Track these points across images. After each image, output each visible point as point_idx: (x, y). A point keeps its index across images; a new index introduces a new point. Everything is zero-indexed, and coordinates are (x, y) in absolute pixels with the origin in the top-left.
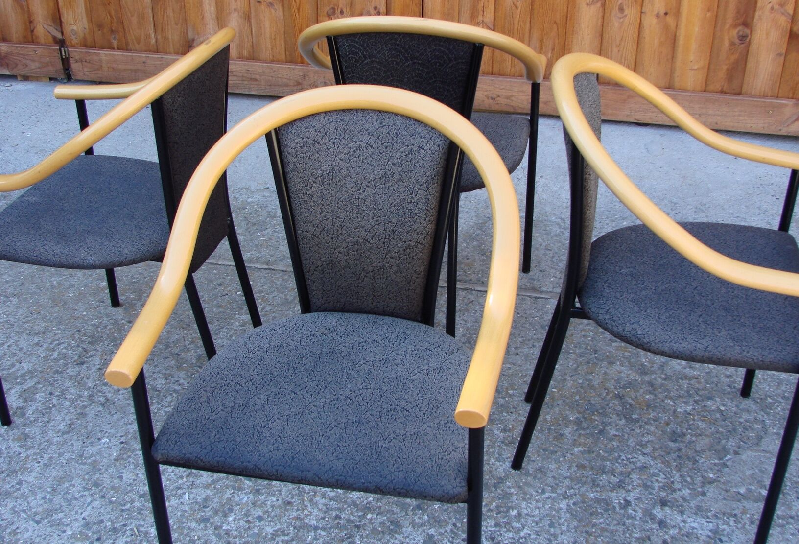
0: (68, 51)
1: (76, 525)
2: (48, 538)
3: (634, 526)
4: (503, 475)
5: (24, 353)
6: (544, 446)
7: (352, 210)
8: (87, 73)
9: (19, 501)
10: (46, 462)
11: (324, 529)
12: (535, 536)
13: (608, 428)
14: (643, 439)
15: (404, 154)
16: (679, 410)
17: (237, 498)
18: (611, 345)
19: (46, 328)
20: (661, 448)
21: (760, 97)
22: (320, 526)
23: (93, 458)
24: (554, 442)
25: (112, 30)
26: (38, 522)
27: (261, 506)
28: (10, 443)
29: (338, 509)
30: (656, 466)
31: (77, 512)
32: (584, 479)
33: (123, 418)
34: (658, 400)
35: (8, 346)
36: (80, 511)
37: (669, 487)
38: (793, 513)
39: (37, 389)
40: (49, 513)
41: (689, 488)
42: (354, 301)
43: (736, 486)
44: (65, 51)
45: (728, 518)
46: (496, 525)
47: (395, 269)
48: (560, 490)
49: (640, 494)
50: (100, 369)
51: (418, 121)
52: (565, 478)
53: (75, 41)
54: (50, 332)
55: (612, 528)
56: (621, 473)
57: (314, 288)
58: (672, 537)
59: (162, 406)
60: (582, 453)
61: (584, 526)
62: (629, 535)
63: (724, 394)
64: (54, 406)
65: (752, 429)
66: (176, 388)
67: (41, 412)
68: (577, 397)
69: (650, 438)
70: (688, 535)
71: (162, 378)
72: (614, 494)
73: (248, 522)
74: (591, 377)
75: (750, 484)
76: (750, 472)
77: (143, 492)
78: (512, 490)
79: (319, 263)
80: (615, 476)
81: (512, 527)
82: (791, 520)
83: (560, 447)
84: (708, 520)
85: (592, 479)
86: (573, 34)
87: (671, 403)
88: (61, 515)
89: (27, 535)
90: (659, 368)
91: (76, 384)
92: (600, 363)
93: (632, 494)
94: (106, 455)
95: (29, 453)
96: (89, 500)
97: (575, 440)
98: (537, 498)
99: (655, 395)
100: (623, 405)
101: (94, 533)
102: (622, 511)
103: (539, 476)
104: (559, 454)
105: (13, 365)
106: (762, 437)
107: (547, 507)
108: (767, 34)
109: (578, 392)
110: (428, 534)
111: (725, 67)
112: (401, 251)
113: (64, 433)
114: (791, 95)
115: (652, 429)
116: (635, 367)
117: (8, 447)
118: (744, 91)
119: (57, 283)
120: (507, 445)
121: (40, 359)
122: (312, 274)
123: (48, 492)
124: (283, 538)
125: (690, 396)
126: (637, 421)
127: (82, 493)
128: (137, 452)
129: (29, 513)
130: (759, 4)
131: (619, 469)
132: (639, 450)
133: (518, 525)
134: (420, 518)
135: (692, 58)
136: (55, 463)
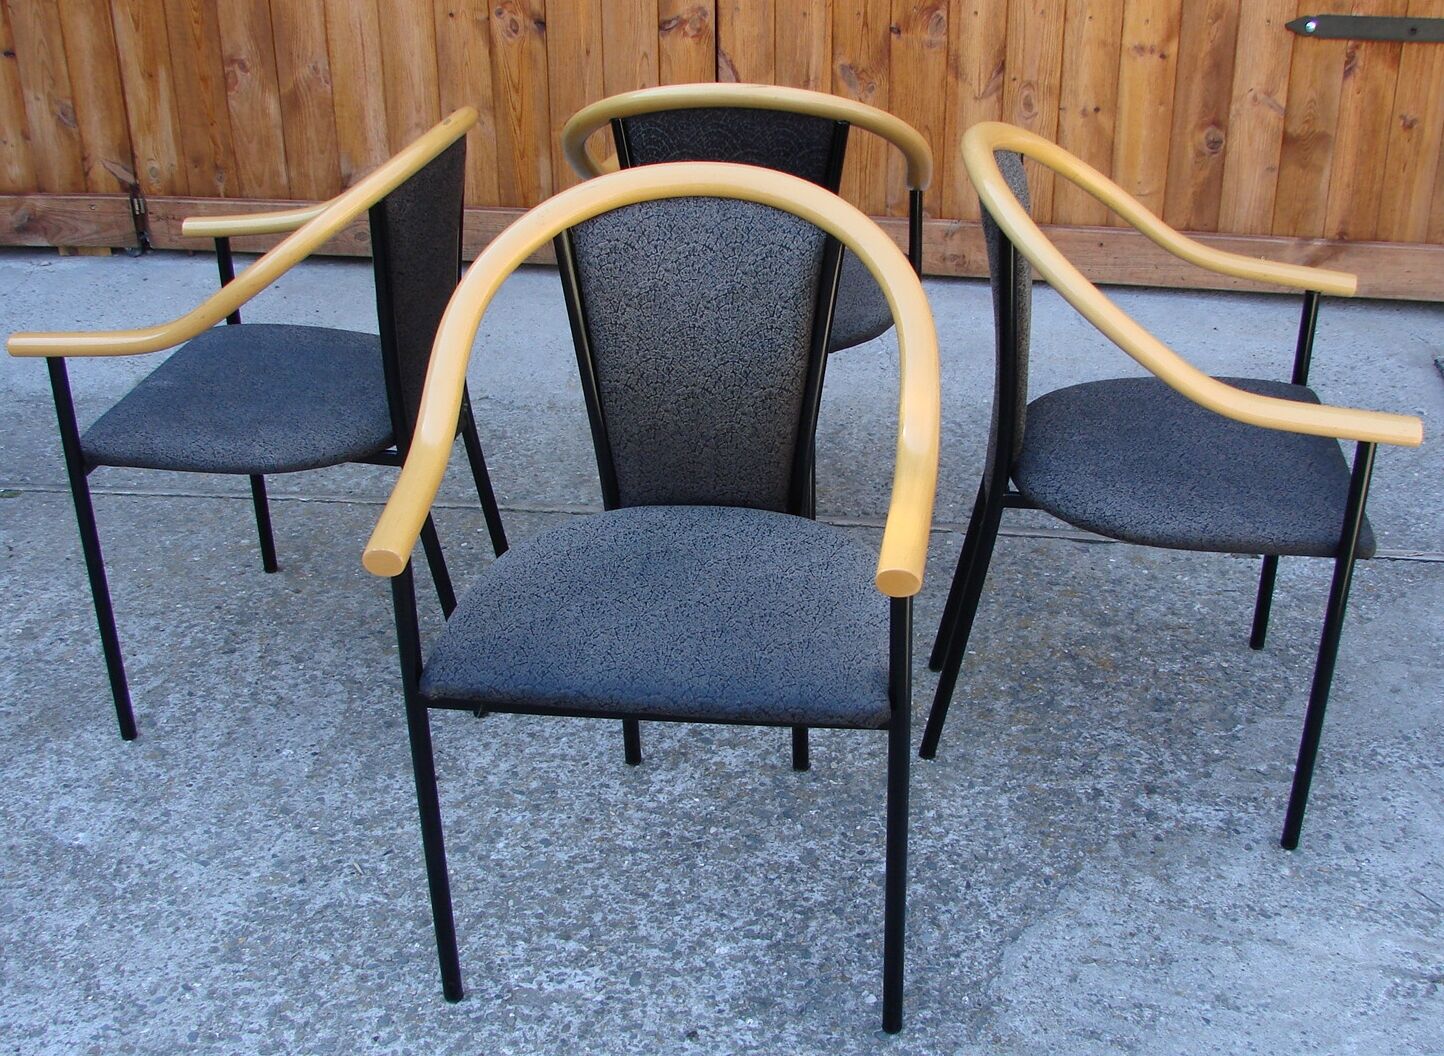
0: (145, 204)
1: (262, 864)
2: (224, 883)
3: (1110, 820)
5: (138, 642)
6: (966, 727)
7: (685, 344)
8: (176, 238)
9: (171, 838)
10: (201, 785)
11: (646, 851)
12: (965, 842)
13: (1057, 698)
14: (1113, 710)
15: (760, 258)
17: (505, 818)
18: (1051, 589)
19: (166, 606)
20: (1140, 720)
21: (1244, 235)
22: (640, 847)
23: (274, 777)
24: (980, 720)
25: (216, 165)
26: (205, 864)
27: (544, 827)
28: (141, 762)
29: (665, 824)
30: (1135, 743)
31: (261, 848)
32: (1030, 766)
33: (309, 721)
34: (1130, 659)
37: (1157, 768)
38: (1336, 792)
39: (167, 689)
40: (219, 851)
41: (1186, 770)
42: (688, 485)
43: (1253, 762)
44: (139, 204)
45: (1245, 804)
47: (748, 431)
48: (997, 781)
49: (1116, 780)
50: (261, 657)
51: (779, 210)
52: (1002, 766)
53: (156, 187)
54: (173, 611)
55: (1078, 825)
56: (1085, 755)
57: (627, 469)
58: (1167, 832)
60: (1024, 732)
61: (1036, 826)
62: (1105, 832)
63: (1226, 646)
64: (199, 710)
65: (1271, 690)
66: (386, 677)
67: (179, 719)
68: (1008, 660)
69: (1122, 708)
70: (1190, 828)
71: (362, 665)
72: (1077, 782)
73: (528, 848)
74: (1025, 633)
75: (1273, 760)
76: (1271, 744)
77: (359, 817)
78: (925, 785)
79: (635, 430)
80: (1075, 759)
81: (930, 833)
82: (1334, 801)
83: (990, 726)
84: (1217, 808)
85: (1042, 764)
86: (955, 146)
87: (1149, 662)
88: (238, 853)
89: (191, 880)
91: (228, 679)
92: (1037, 614)
93: (1103, 781)
94: (294, 772)
95: (172, 773)
96: (278, 831)
97: (1011, 716)
98: (962, 794)
99: (1125, 653)
100: (1079, 667)
101: (293, 874)
102: (1092, 803)
103: (962, 765)
104: (989, 735)
106: (1285, 699)
107: (979, 804)
108: (1251, 138)
109: (1009, 654)
110: (805, 849)
111: (1190, 191)
112: (759, 404)
113: (221, 746)
114: (1291, 232)
115: (1125, 696)
116: (1091, 617)
117: (139, 768)
118: (1221, 226)
119: (171, 544)
121: (164, 648)
122: (625, 448)
123: (212, 824)
124: (586, 865)
125: (1176, 650)
126: (1101, 686)
127: (265, 823)
128: (341, 765)
129: (189, 852)
130: (1235, 93)
131: (1082, 750)
132: (1108, 724)
133: (939, 830)
134: (789, 828)
135: (1140, 178)
136: (215, 786)
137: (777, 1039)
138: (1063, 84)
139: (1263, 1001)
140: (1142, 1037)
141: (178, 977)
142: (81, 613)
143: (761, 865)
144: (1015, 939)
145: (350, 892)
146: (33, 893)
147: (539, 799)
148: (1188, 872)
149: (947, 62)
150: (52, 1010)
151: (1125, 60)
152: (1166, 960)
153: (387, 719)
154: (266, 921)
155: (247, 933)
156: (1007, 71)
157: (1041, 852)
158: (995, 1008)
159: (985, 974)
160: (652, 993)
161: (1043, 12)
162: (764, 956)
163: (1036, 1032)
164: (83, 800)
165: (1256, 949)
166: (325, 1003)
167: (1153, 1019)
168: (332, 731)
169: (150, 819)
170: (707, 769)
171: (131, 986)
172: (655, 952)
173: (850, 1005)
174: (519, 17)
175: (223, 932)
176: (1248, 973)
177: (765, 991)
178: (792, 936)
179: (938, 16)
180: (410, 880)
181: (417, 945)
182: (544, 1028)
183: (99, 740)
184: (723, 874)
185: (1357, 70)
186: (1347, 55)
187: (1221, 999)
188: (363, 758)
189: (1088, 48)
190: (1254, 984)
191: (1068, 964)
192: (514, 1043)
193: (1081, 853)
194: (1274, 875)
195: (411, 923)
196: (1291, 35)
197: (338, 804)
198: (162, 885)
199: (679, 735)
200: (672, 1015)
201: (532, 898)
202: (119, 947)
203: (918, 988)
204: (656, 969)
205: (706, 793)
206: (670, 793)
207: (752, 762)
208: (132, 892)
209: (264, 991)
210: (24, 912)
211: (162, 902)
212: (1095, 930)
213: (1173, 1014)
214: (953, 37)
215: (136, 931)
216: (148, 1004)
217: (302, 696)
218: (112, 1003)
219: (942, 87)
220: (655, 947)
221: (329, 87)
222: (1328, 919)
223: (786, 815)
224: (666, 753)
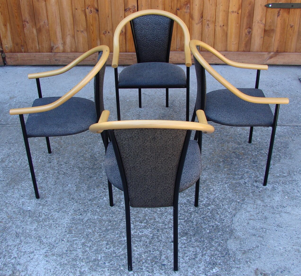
0: (5, 55)
1: (71, 211)
2: (64, 216)
3: (249, 189)
6: (215, 170)
8: (13, 62)
9: (49, 207)
10: (52, 194)
12: (220, 195)
13: (233, 162)
14: (245, 164)
16: (253, 154)
18: (227, 137)
20: (251, 166)
21: (256, 52)
23: (68, 191)
24: (218, 168)
25: (22, 45)
26: (58, 212)
30: (251, 171)
31: (70, 208)
32: (230, 178)
33: (72, 178)
34: (246, 152)
35: (21, 160)
37: (256, 177)
38: (294, 179)
39: (38, 172)
40: (60, 209)
41: (262, 176)
43: (276, 174)
44: (3, 55)
45: (276, 183)
46: (208, 194)
48: (224, 181)
49: (249, 180)
50: (57, 163)
52: (224, 178)
53: (7, 51)
54: (34, 154)
55: (243, 190)
56: (241, 175)
58: (261, 190)
59: (84, 172)
60: (227, 170)
61: (234, 191)
62: (248, 191)
63: (266, 148)
64: (47, 177)
66: (87, 166)
67: (43, 179)
68: (221, 154)
69: (247, 163)
70: (266, 189)
71: (81, 164)
72: (241, 181)
74: (223, 148)
75: (280, 173)
76: (279, 170)
77: (90, 199)
78: (209, 183)
80: (239, 176)
82: (294, 181)
83: (220, 169)
84: (270, 184)
85: (233, 177)
87: (250, 153)
88: (65, 209)
89: (56, 216)
91: (51, 169)
92: (225, 143)
93: (246, 180)
94: (72, 190)
95: (45, 192)
96: (72, 203)
97: (224, 167)
98: (217, 185)
99: (245, 151)
100: (236, 154)
101: (78, 213)
102: (245, 185)
103: (216, 178)
104: (220, 171)
106: (280, 159)
107: (221, 187)
108: (257, 31)
109: (221, 152)
110: (187, 199)
111: (244, 43)
113: (54, 185)
114: (266, 51)
115: (247, 161)
116: (236, 143)
118: (251, 50)
123: (57, 203)
125: (256, 150)
126: (242, 159)
127: (69, 202)
128: (82, 187)
129: (54, 210)
130: (254, 21)
131: (240, 173)
132: (244, 167)
133: (214, 193)
134: (183, 195)
135: (233, 40)
136: (55, 194)
137: (190, 241)
138: (216, 20)
139: (287, 225)
140: (264, 235)
141: (60, 238)
142: (13, 155)
144: (235, 216)
145: (92, 216)
146: (22, 222)
148: (267, 199)
149: (190, 16)
150: (34, 247)
151: (229, 14)
152: (266, 218)
153: (90, 176)
154: (75, 224)
155: (72, 227)
156: (203, 18)
157: (236, 197)
158: (234, 231)
159: (230, 224)
160: (162, 233)
161: (211, 4)
162: (184, 223)
163: (243, 235)
164: (27, 200)
165: (283, 214)
166: (93, 241)
167: (266, 231)
168: (78, 180)
169: (43, 203)
171: (50, 241)
172: (161, 224)
173: (204, 233)
174: (92, 9)
175: (67, 227)
176: (283, 220)
177: (186, 231)
178: (189, 219)
179: (188, 6)
180: (104, 212)
181: (110, 227)
182: (142, 243)
183: (26, 185)
185: (280, 15)
186: (278, 12)
187: (278, 226)
188: (87, 186)
189: (221, 12)
190: (284, 222)
191: (246, 220)
192: (136, 247)
193: (244, 196)
194: (284, 198)
196: (266, 8)
197: (84, 196)
198: (50, 218)
200: (167, 238)
202: (45, 232)
203: (217, 228)
204: (162, 228)
208: (44, 220)
209: (79, 240)
210: (21, 226)
211: (51, 221)
212: (250, 213)
213: (269, 230)
214: (191, 11)
215: (47, 228)
216: (55, 244)
217: (69, 172)
218: (47, 245)
219: (189, 22)
220: (161, 223)
221: (48, 26)
222: (297, 207)
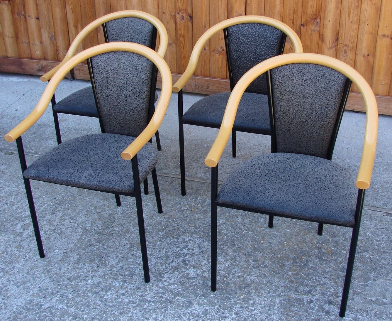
1: (35, 289)
2: (21, 294)
3: (312, 313)
4: (250, 283)
6: (274, 270)
9: (12, 276)
10: (27, 259)
11: (153, 302)
12: (260, 314)
13: (308, 263)
14: (327, 270)
17: (114, 284)
19: (40, 196)
20: (335, 275)
22: (152, 300)
23: (49, 259)
24: (280, 268)
26: (18, 287)
27: (125, 289)
28: (13, 248)
29: (163, 293)
30: (330, 284)
32: (291, 288)
33: (67, 241)
34: (338, 251)
35: (21, 203)
36: (38, 283)
40: (24, 283)
43: (371, 297)
45: (363, 313)
46: (241, 307)
48: (278, 292)
49: (319, 297)
50: (61, 217)
52: (282, 286)
55: (301, 313)
56: (311, 286)
59: (87, 237)
60: (293, 275)
61: (286, 311)
62: (309, 317)
63: (374, 250)
65: (385, 268)
66: (96, 228)
68: (296, 247)
69: (330, 269)
71: (90, 224)
72: (305, 296)
73: (117, 295)
74: (305, 237)
75: (378, 296)
76: (379, 290)
77: (69, 277)
78: (253, 291)
80: (308, 287)
81: (249, 309)
83: (282, 271)
84: (352, 313)
85: (295, 288)
87: (345, 253)
88: (29, 284)
89: (12, 292)
90: (342, 235)
91: (49, 223)
92: (312, 230)
93: (315, 297)
94: (56, 258)
95: (20, 254)
96: (44, 278)
97: (291, 268)
98: (265, 295)
99: (338, 248)
100: (319, 252)
101: (43, 294)
102: (308, 305)
103: (268, 284)
104: (281, 274)
105: (22, 212)
106: (390, 273)
107: (269, 300)
109: (297, 244)
110: (205, 309)
115: (332, 265)
117: (12, 250)
120: (255, 268)
123: (25, 273)
124: (132, 305)
126: (325, 260)
127: (41, 275)
128: (71, 258)
129: (15, 282)
131: (311, 284)
132: (323, 275)
133: (252, 308)
134: (203, 301)
135: (382, 79)
136: (31, 260)
138: (357, 46)
143: (189, 313)
145: (57, 303)
147: (127, 278)
149: (319, 37)
151: (378, 39)
153: (91, 243)
154: (28, 310)
155: (21, 313)
156: (339, 41)
168: (72, 245)
169: (8, 269)
170: (183, 275)
174: (184, 15)
175: (14, 312)
179: (317, 21)
180: (77, 302)
184: (175, 315)
188: (78, 256)
189: (366, 34)
195: (71, 317)
197: (65, 271)
199: (178, 261)
201: (112, 314)
205: (180, 284)
206: (168, 282)
207: (198, 274)
214: (321, 28)
217: (68, 232)
219: (317, 44)
223: (203, 295)
224: (172, 267)
